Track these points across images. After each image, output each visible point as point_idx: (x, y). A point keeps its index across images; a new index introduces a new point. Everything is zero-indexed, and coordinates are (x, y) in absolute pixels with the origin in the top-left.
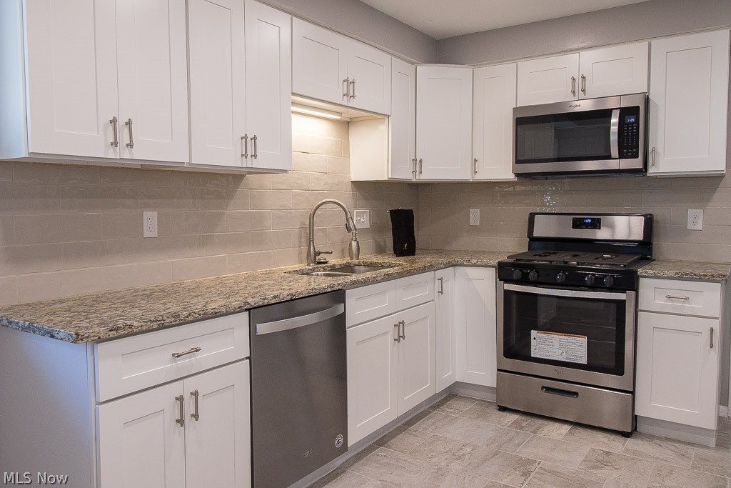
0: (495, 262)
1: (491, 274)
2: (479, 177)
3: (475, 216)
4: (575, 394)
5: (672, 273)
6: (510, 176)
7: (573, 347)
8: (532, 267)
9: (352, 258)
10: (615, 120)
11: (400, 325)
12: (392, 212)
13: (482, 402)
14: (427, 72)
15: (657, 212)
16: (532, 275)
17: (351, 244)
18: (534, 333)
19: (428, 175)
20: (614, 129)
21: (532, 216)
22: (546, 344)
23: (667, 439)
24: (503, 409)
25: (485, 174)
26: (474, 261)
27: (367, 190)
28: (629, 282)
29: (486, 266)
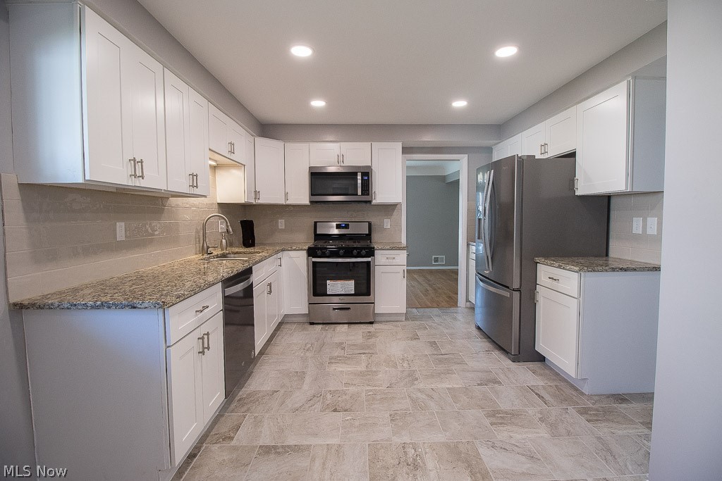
0: (306, 247)
1: (304, 254)
2: (288, 202)
3: (281, 223)
4: (349, 308)
5: (388, 247)
6: (307, 202)
7: (348, 286)
8: (319, 249)
9: (222, 250)
10: (359, 177)
11: (270, 285)
12: (241, 222)
13: (299, 323)
14: (261, 141)
15: (373, 220)
16: (319, 252)
17: (221, 242)
18: (328, 282)
19: (263, 200)
20: (359, 182)
21: (316, 223)
22: (334, 286)
23: (387, 321)
24: (312, 324)
25: (293, 200)
26: (294, 248)
27: (226, 208)
28: (371, 252)
29: (301, 250)
